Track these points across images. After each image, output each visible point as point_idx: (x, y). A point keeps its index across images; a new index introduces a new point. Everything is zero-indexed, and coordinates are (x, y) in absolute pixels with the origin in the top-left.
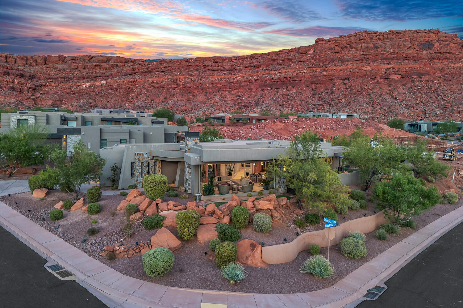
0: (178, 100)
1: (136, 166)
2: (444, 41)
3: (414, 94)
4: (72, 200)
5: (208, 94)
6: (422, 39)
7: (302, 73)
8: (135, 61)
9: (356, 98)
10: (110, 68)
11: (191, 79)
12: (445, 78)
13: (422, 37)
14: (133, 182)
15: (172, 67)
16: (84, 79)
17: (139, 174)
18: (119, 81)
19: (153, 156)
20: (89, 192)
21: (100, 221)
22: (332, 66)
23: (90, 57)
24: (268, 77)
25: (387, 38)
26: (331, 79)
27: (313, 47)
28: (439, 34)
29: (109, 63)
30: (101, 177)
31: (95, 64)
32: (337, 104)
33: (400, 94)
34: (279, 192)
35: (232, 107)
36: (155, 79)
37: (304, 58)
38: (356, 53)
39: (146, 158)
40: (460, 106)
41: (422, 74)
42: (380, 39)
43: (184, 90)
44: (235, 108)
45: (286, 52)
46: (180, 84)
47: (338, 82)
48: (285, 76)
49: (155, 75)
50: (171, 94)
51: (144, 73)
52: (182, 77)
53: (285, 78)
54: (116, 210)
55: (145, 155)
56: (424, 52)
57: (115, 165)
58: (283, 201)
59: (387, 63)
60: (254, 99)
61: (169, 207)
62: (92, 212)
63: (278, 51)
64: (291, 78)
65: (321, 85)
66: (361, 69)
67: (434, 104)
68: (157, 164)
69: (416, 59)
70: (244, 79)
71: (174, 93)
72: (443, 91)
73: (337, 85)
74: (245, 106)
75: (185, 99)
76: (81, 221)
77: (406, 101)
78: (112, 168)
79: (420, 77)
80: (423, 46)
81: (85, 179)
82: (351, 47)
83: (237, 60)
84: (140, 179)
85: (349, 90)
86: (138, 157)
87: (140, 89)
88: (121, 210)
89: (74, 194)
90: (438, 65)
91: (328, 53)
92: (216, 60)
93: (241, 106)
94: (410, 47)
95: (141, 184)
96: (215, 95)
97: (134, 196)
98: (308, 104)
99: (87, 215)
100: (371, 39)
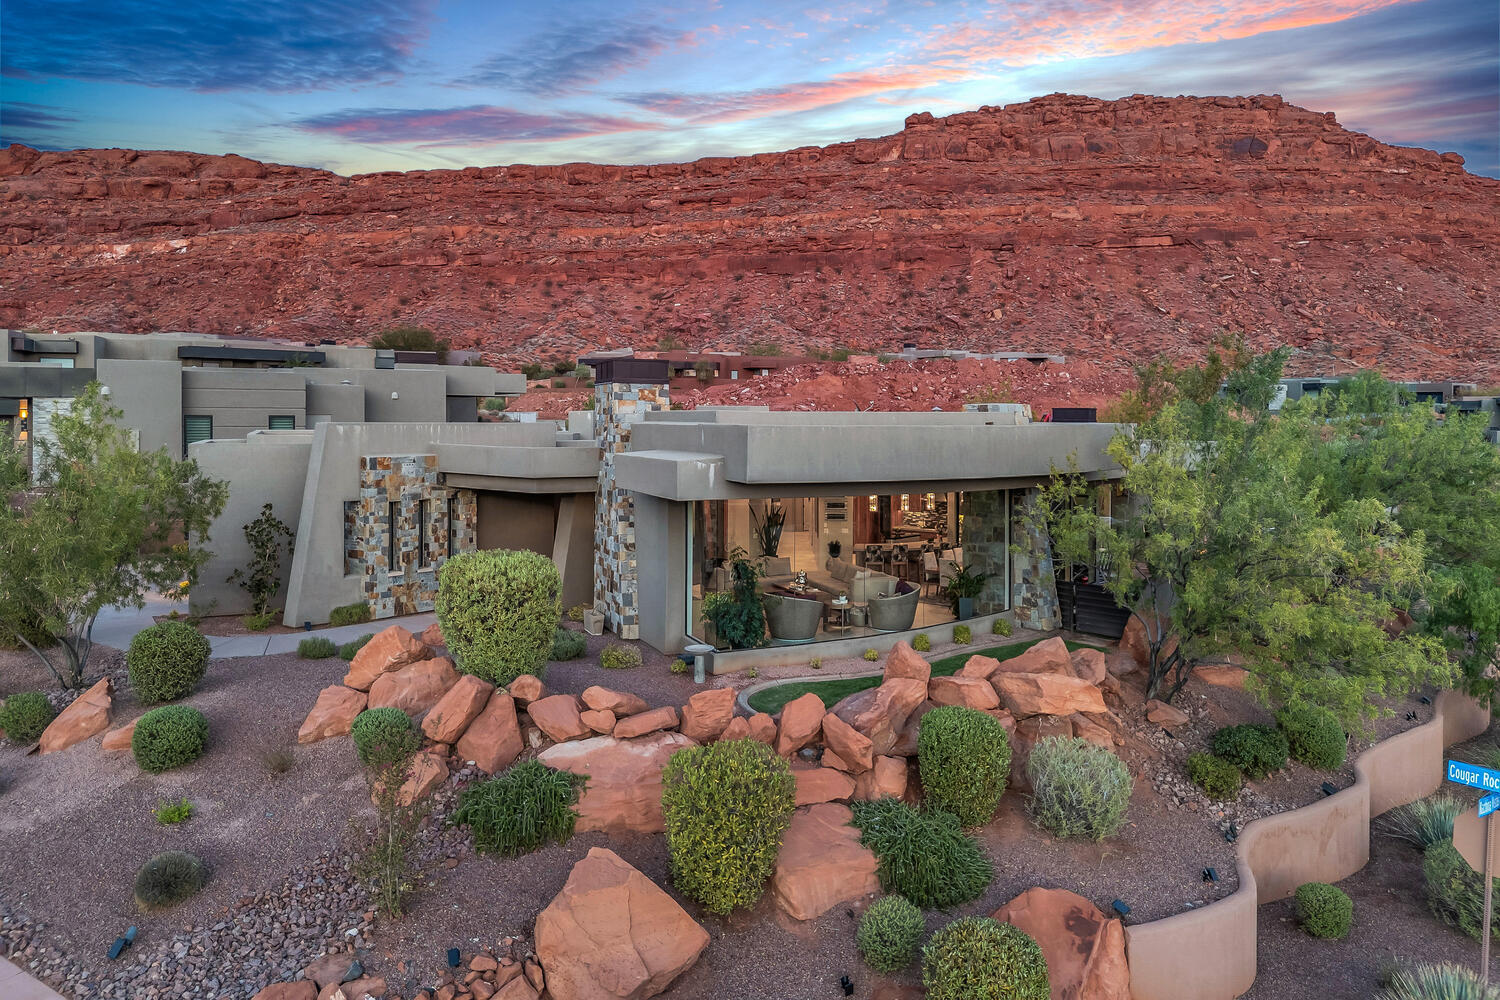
0: (448, 309)
1: (366, 520)
2: (1295, 133)
3: (1211, 297)
4: (52, 688)
5: (554, 289)
6: (1232, 127)
7: (865, 224)
8: (295, 173)
9: (1037, 307)
10: (204, 194)
11: (496, 237)
12: (1301, 248)
13: (1231, 121)
14: (352, 591)
15: (428, 196)
16: (106, 231)
17: (379, 553)
18: (236, 239)
19: (444, 474)
20: (140, 647)
21: (204, 805)
22: (958, 206)
23: (129, 156)
24: (756, 236)
25: (1127, 121)
26: (958, 245)
27: (900, 143)
28: (1283, 113)
29: (198, 176)
30: (201, 572)
31: (147, 180)
32: (977, 325)
33: (1169, 296)
34: (1029, 624)
35: (637, 332)
36: (367, 235)
37: (870, 176)
38: (1033, 163)
39: (411, 480)
40: (1351, 336)
41: (1233, 236)
42: (1105, 123)
43: (470, 274)
44: (650, 336)
45: (811, 158)
46: (454, 255)
47: (979, 257)
48: (813, 234)
49: (368, 221)
50: (426, 286)
51: (326, 213)
52: (461, 230)
53: (810, 239)
54: (293, 739)
55: (407, 469)
56: (1238, 167)
57: (263, 514)
58: (1088, 666)
59: (1127, 197)
60: (713, 306)
61: (589, 718)
62: (157, 755)
63: (787, 153)
64: (831, 240)
65: (927, 267)
66: (1050, 217)
67: (1273, 330)
68: (461, 509)
69: (1214, 189)
70: (677, 240)
71: (434, 284)
72: (1296, 287)
73: (977, 265)
74: (682, 331)
75: (473, 306)
76: (100, 809)
77: (1192, 319)
78: (253, 528)
79: (1229, 245)
80: (1235, 147)
81: (116, 580)
82: (1019, 146)
83: (651, 177)
84: (385, 579)
85: (1014, 281)
86: (376, 475)
87: (314, 268)
88: (320, 738)
89: (61, 659)
90: (1281, 208)
91: (945, 161)
92: (577, 176)
93: (670, 330)
94: (1195, 152)
95: (390, 602)
96: (579, 292)
97: (387, 663)
98: (888, 327)
99: (131, 774)
100: (1080, 121)
